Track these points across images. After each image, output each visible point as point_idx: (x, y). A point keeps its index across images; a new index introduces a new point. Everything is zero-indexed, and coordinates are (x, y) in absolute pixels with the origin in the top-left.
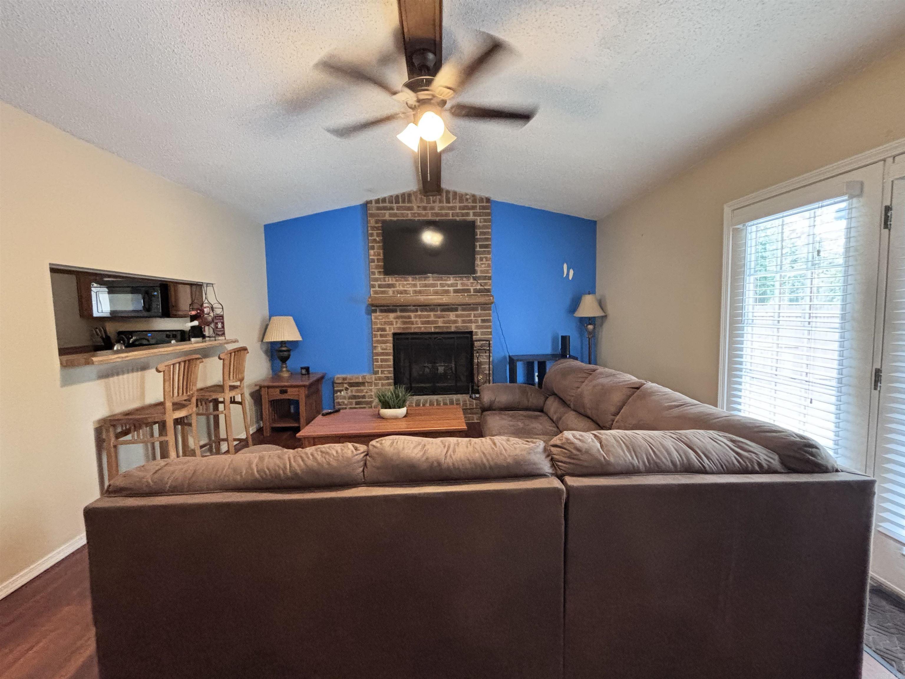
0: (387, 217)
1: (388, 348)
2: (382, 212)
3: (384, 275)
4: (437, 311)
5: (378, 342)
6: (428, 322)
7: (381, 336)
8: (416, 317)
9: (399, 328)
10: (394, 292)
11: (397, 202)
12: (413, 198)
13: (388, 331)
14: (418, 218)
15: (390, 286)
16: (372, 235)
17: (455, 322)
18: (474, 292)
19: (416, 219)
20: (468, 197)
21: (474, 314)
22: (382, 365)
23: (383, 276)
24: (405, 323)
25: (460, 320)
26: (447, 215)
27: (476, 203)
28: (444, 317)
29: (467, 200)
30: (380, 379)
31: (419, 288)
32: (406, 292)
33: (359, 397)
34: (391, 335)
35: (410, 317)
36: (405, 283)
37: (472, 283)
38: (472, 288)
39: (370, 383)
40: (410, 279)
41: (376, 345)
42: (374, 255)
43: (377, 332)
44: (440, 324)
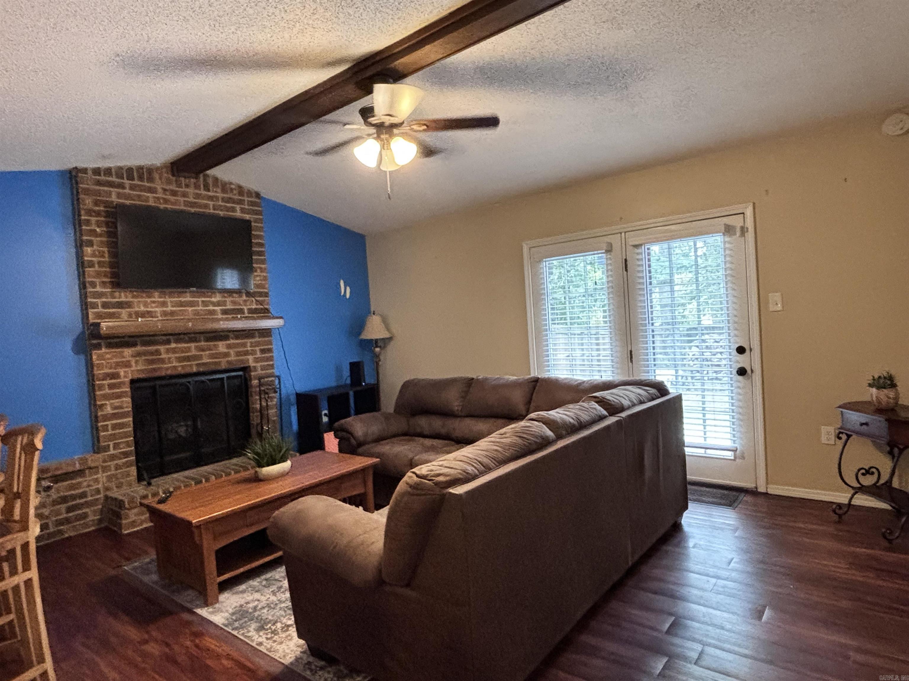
0: (114, 198)
1: (125, 406)
2: (106, 188)
3: (112, 288)
4: (200, 341)
5: (106, 397)
6: (188, 359)
7: (111, 387)
8: (168, 351)
9: (142, 371)
10: (130, 315)
11: (130, 177)
12: (156, 176)
13: (122, 376)
14: (164, 206)
15: (120, 305)
16: (88, 222)
17: (226, 355)
18: (249, 313)
19: (162, 206)
20: (233, 186)
21: (251, 343)
22: (114, 434)
23: (110, 290)
24: (152, 362)
25: (232, 352)
26: (206, 206)
27: (243, 196)
28: (210, 350)
29: (232, 190)
30: (113, 458)
31: (169, 309)
32: (150, 314)
33: (74, 497)
34: (128, 384)
35: (158, 352)
36: (149, 300)
37: (245, 301)
38: (245, 308)
39: (93, 469)
40: (156, 294)
41: (103, 402)
42: (93, 255)
43: (103, 380)
44: (205, 360)
